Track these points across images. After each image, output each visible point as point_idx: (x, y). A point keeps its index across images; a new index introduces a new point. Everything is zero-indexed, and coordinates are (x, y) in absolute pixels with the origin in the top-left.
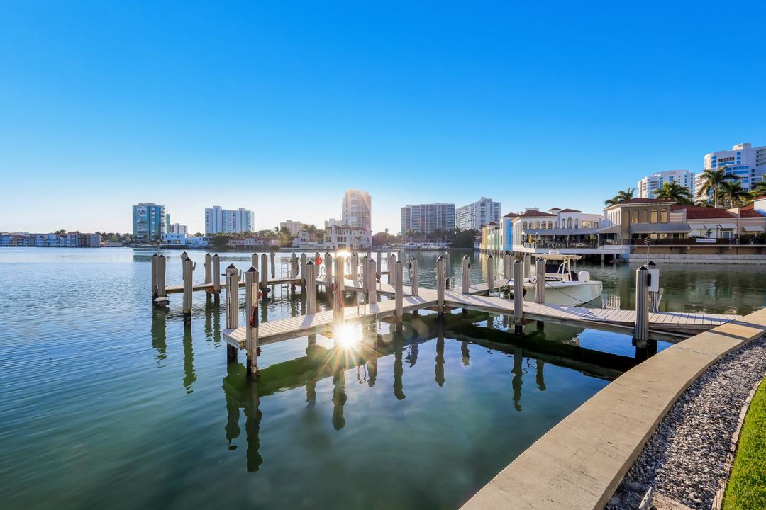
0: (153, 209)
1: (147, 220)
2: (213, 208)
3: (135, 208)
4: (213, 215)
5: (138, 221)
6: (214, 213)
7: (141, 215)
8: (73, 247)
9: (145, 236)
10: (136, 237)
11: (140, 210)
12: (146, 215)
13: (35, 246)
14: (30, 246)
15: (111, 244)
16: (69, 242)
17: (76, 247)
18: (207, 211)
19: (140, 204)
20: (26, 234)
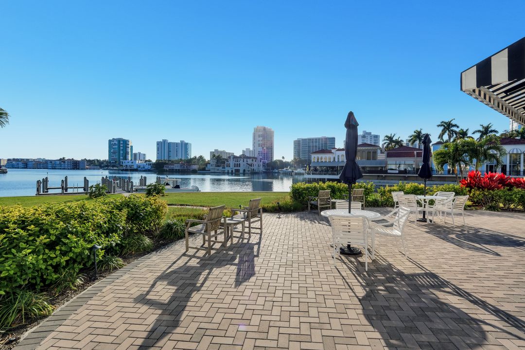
0: (122, 142)
1: (117, 150)
2: (162, 141)
3: (110, 141)
4: (162, 146)
5: (112, 151)
6: (163, 144)
7: (114, 147)
8: (69, 169)
9: (116, 162)
10: (110, 162)
11: (113, 143)
12: (117, 147)
13: (47, 168)
14: (45, 168)
15: (93, 167)
16: (66, 166)
17: (71, 169)
18: (158, 143)
19: (113, 139)
20: (44, 160)
